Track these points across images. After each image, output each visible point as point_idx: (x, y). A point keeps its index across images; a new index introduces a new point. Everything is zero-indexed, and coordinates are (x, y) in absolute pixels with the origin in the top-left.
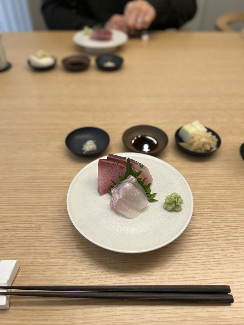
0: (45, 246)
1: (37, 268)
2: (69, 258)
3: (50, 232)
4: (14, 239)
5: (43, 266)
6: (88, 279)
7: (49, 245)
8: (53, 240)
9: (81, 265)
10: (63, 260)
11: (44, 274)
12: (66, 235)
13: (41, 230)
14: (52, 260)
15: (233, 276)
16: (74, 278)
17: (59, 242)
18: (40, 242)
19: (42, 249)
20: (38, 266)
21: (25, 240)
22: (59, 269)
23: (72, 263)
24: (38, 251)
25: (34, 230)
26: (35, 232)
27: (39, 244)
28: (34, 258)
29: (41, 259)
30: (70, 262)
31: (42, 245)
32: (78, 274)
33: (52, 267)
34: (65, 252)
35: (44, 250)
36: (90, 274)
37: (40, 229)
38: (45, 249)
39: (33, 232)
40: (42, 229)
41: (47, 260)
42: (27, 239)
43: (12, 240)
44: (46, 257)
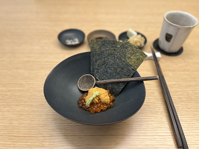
0: (31, 101)
1: (25, 113)
4: (12, 97)
5: (28, 112)
7: (34, 100)
10: (41, 109)
15: (143, 121)
18: (28, 99)
19: (29, 103)
20: (25, 112)
21: (19, 97)
24: (26, 103)
26: (26, 93)
28: (23, 107)
29: (27, 108)
39: (24, 92)
42: (21, 97)
43: (11, 97)
44: (31, 107)
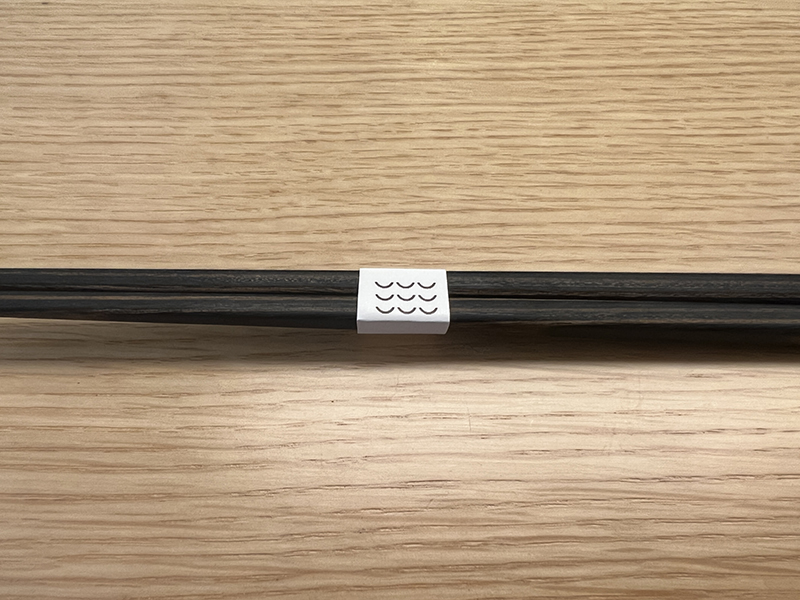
2: (182, 119)
3: (94, 26)
6: (274, 192)
8: (105, 52)
9: (240, 143)
11: (63, 174)
12: (164, 37)
13: (53, 19)
14: (104, 123)
16: (206, 189)
17: (136, 60)
22: (136, 157)
23: (197, 136)
25: (16, 19)
27: (41, 65)
30: (187, 132)
31: (55, 70)
32: (224, 177)
33: (101, 147)
34: (164, 96)
35: (67, 89)
36: (283, 175)
37: (47, 16)
38: (67, 85)
40: (54, 16)
41: (81, 124)
